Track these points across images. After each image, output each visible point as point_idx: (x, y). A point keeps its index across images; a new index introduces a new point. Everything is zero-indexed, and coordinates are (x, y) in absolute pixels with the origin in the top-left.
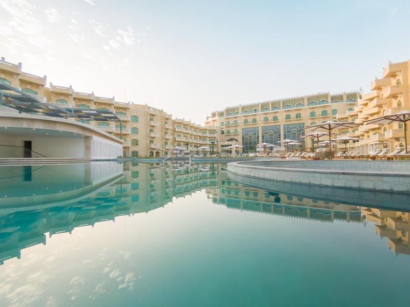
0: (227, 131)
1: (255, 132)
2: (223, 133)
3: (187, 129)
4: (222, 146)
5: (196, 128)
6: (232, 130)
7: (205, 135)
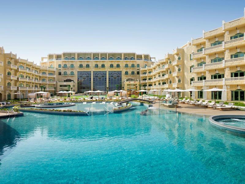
0: (64, 73)
1: (88, 75)
2: (60, 74)
3: (29, 69)
4: (61, 86)
5: (37, 69)
6: (69, 72)
7: (45, 76)
